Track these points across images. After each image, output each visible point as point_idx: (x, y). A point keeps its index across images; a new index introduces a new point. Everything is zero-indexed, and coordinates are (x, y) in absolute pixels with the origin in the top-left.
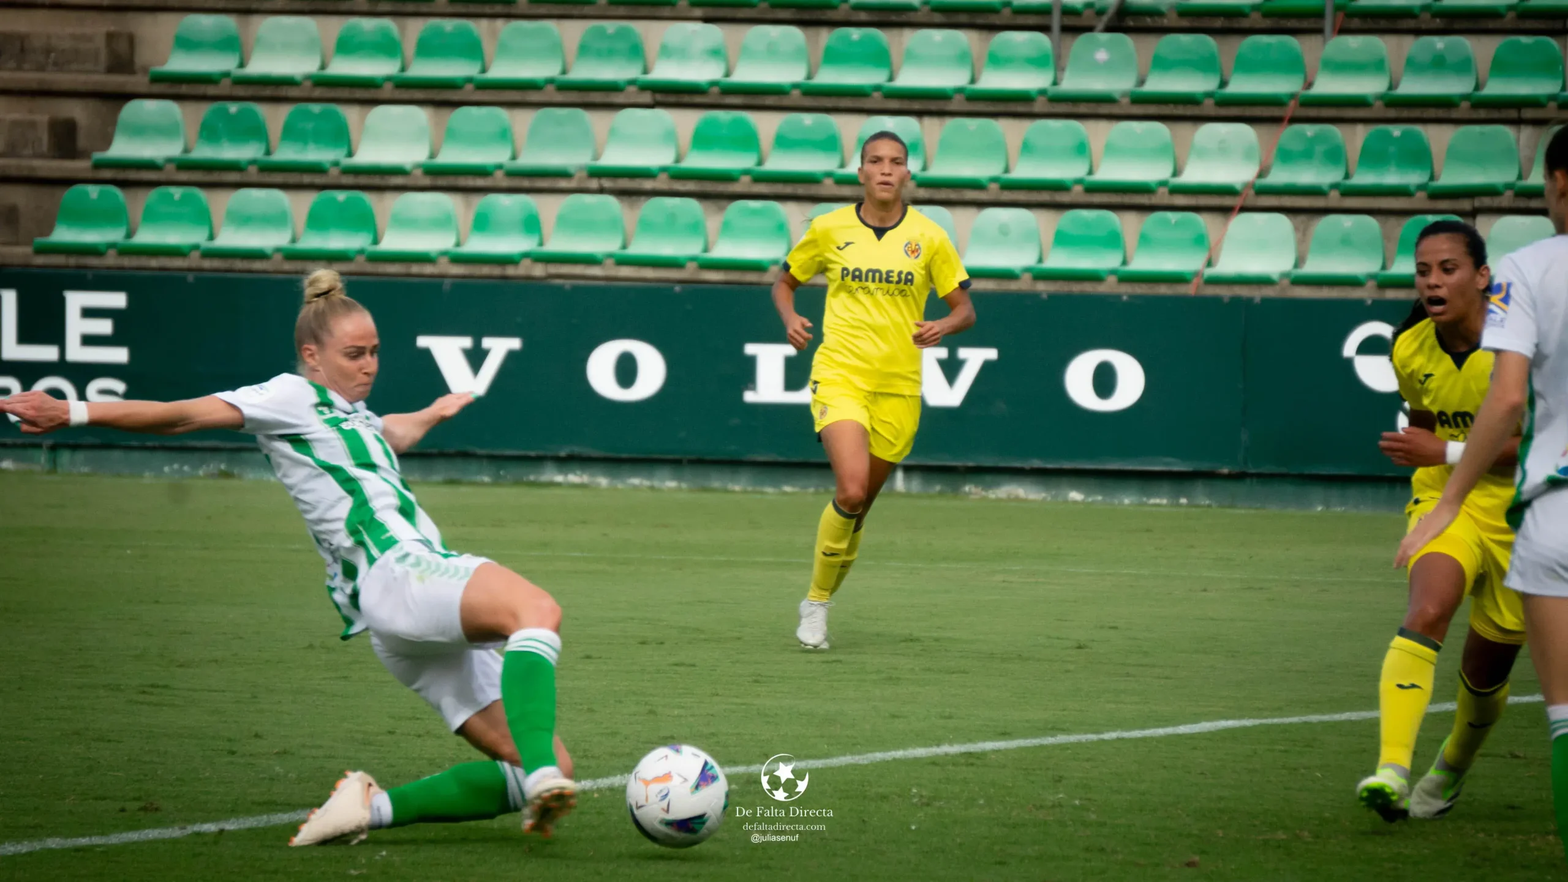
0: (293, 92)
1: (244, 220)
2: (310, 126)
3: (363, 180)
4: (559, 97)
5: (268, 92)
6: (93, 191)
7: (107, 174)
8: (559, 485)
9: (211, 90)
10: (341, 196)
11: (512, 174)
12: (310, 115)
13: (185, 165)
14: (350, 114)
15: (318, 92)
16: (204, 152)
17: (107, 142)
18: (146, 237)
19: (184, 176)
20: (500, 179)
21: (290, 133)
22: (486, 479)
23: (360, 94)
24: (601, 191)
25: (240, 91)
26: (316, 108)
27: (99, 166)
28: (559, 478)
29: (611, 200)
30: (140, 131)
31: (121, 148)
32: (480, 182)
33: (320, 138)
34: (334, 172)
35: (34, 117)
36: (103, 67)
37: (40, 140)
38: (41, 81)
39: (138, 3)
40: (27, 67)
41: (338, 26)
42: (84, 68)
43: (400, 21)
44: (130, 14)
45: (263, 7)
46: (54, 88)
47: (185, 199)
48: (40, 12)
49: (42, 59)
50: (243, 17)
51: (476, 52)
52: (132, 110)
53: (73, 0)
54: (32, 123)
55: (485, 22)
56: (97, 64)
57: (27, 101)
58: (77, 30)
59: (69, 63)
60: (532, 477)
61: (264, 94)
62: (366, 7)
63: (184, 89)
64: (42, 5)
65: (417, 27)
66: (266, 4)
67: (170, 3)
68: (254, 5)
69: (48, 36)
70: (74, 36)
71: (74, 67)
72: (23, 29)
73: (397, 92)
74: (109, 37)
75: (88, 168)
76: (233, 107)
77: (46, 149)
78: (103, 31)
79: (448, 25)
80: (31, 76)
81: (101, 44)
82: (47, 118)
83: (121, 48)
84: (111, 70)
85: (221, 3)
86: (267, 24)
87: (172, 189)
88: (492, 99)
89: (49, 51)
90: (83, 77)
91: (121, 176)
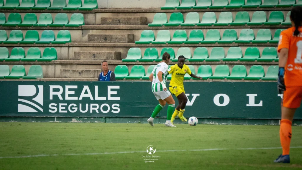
0: (164, 45)
4: (218, 45)
5: (159, 45)
6: (122, 66)
7: (125, 63)
8: (208, 124)
9: (148, 45)
11: (207, 61)
12: (167, 50)
13: (141, 61)
14: (175, 49)
15: (169, 45)
16: (145, 58)
17: (126, 56)
18: (132, 75)
19: (140, 63)
20: (205, 62)
23: (177, 45)
24: (226, 64)
25: (153, 45)
26: (168, 48)
27: (124, 61)
28: (208, 123)
29: (227, 66)
30: (132, 54)
31: (129, 58)
32: (201, 63)
35: (112, 52)
36: (127, 41)
37: (113, 56)
38: (114, 44)
39: (135, 28)
40: (112, 42)
41: (174, 31)
42: (123, 42)
43: (188, 30)
44: (133, 30)
45: (160, 28)
46: (117, 46)
47: (140, 68)
48: (116, 30)
49: (115, 40)
50: (156, 30)
51: (202, 36)
52: (131, 50)
53: (122, 28)
54: (111, 53)
55: (205, 30)
56: (126, 40)
57: (111, 49)
58: (122, 34)
59: (120, 41)
60: (202, 123)
61: (158, 46)
62: (181, 28)
63: (142, 45)
64: (116, 29)
65: (190, 31)
66: (161, 28)
67: (141, 28)
68: (158, 28)
69: (116, 35)
70: (121, 35)
71: (121, 42)
72: (111, 34)
73: (185, 45)
74: (128, 35)
75: (121, 62)
76: (151, 49)
77: (114, 58)
78: (127, 34)
79: (197, 31)
80: (112, 44)
81: (126, 36)
82: (114, 52)
83: (131, 37)
84: (128, 42)
85: (151, 28)
86: (160, 31)
87: (137, 66)
88: (205, 46)
89: (116, 39)
90: (122, 43)
91: (128, 63)
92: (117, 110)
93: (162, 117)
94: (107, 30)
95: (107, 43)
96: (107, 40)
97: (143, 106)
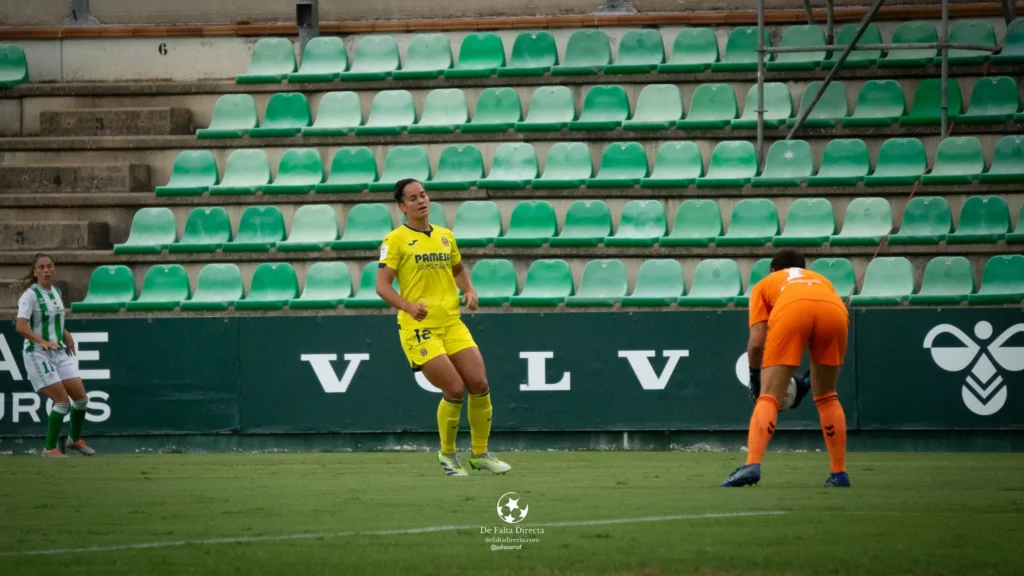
0: (250, 199)
1: (210, 285)
2: (257, 221)
3: (292, 255)
5: (233, 199)
6: (112, 269)
7: (124, 258)
8: (397, 451)
9: (196, 200)
10: (274, 266)
12: (258, 213)
13: (174, 250)
14: (285, 211)
15: (266, 198)
16: (189, 241)
17: (125, 236)
18: (146, 298)
19: (173, 258)
21: (245, 226)
22: (349, 450)
23: (293, 198)
25: (213, 200)
26: (262, 208)
27: (119, 252)
28: (398, 448)
30: (147, 229)
31: (135, 241)
33: (265, 228)
34: (273, 250)
35: (80, 223)
36: (127, 188)
37: (82, 238)
38: (85, 199)
39: (152, 145)
40: (78, 190)
41: (280, 154)
42: (116, 189)
43: (323, 149)
44: (148, 152)
45: (234, 144)
46: (94, 203)
47: (172, 272)
48: (90, 153)
49: (88, 184)
50: (221, 151)
51: (372, 167)
52: (142, 215)
53: (110, 145)
54: (78, 227)
55: (380, 148)
56: (124, 186)
57: (77, 213)
58: (112, 164)
59: (106, 186)
60: (379, 448)
61: (231, 201)
62: (301, 142)
63: (178, 200)
64: (91, 149)
65: (333, 153)
66: (236, 142)
67: (173, 144)
68: (228, 144)
69: (92, 169)
70: (109, 168)
71: (109, 189)
72: (76, 165)
73: (318, 196)
74: (132, 168)
75: (111, 255)
76: (208, 210)
77: (86, 243)
78: (128, 164)
79: (353, 150)
80: (79, 196)
81: (126, 173)
82: (86, 223)
83: (142, 175)
84: (133, 190)
85: (207, 143)
86: (235, 155)
87: (164, 266)
88: (382, 198)
89: (93, 179)
90: (113, 195)
91: (133, 259)
92: (99, 412)
93: (251, 432)
94: (63, 154)
95: (63, 196)
96: (63, 184)
97: (187, 397)
